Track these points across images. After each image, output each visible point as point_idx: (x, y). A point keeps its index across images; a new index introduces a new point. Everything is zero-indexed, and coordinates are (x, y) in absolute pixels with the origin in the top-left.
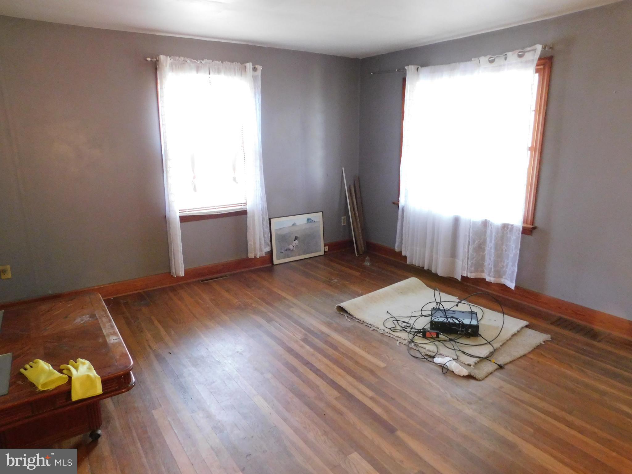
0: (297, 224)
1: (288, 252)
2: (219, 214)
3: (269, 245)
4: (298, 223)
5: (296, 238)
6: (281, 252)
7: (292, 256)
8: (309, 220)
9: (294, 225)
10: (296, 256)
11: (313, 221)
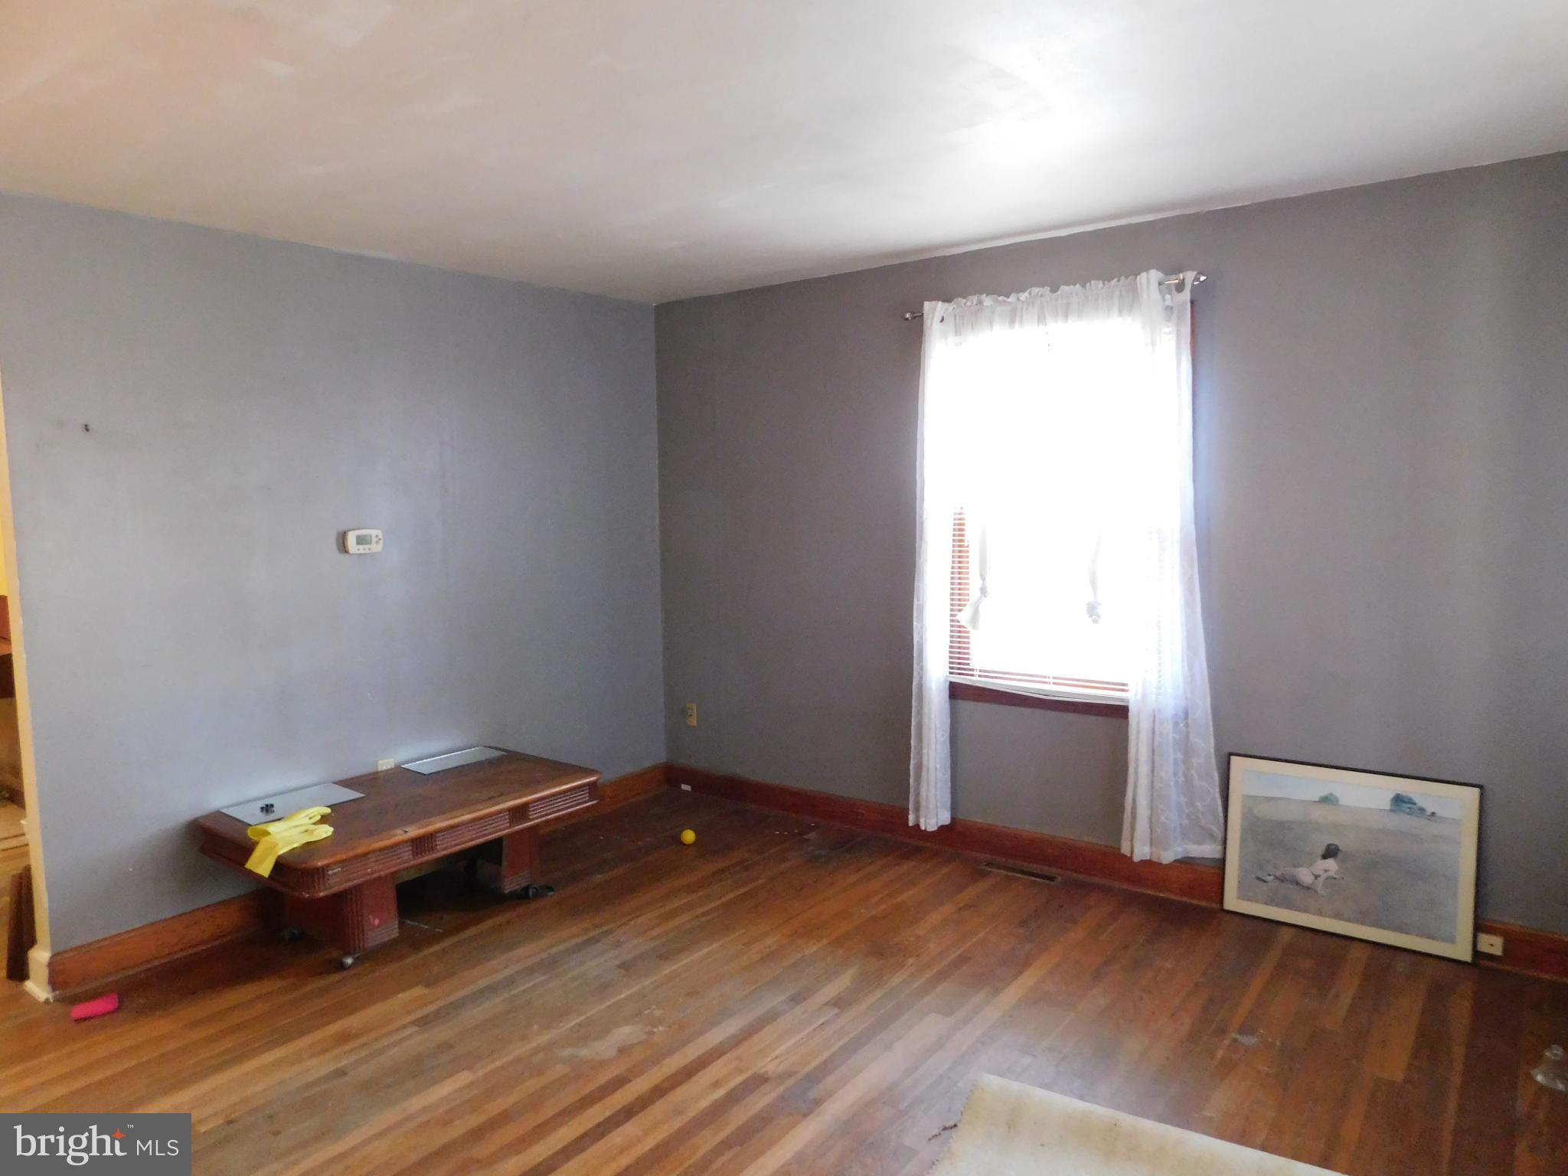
0: (1342, 802)
1: (1289, 888)
2: (1050, 700)
3: (1212, 837)
4: (1344, 801)
5: (1331, 852)
6: (1258, 878)
7: (1305, 910)
8: (1399, 800)
9: (1327, 800)
10: (1320, 913)
11: (1422, 810)
